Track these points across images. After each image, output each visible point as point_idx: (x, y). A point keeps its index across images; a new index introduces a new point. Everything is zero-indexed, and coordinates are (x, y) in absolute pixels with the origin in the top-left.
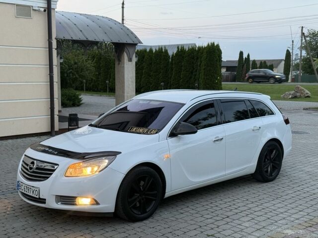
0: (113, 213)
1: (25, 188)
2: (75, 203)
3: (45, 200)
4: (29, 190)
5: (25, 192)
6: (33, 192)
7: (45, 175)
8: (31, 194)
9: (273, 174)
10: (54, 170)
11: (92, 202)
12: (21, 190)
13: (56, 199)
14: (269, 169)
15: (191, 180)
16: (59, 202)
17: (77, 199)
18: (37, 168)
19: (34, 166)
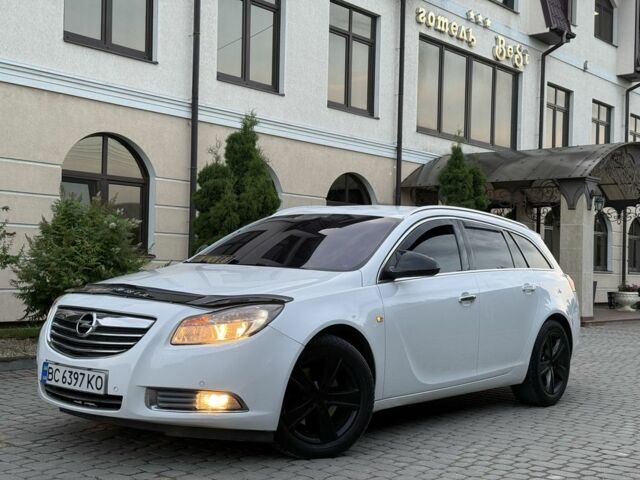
0: (274, 432)
1: (67, 375)
2: (194, 405)
3: (121, 398)
4: (77, 379)
5: (66, 386)
6: (89, 382)
7: (123, 340)
8: (84, 388)
9: (555, 390)
10: (144, 331)
11: (230, 403)
12: (53, 383)
13: (146, 398)
14: (549, 379)
15: (420, 379)
16: (152, 404)
17: (198, 396)
18: (100, 328)
19: (91, 324)
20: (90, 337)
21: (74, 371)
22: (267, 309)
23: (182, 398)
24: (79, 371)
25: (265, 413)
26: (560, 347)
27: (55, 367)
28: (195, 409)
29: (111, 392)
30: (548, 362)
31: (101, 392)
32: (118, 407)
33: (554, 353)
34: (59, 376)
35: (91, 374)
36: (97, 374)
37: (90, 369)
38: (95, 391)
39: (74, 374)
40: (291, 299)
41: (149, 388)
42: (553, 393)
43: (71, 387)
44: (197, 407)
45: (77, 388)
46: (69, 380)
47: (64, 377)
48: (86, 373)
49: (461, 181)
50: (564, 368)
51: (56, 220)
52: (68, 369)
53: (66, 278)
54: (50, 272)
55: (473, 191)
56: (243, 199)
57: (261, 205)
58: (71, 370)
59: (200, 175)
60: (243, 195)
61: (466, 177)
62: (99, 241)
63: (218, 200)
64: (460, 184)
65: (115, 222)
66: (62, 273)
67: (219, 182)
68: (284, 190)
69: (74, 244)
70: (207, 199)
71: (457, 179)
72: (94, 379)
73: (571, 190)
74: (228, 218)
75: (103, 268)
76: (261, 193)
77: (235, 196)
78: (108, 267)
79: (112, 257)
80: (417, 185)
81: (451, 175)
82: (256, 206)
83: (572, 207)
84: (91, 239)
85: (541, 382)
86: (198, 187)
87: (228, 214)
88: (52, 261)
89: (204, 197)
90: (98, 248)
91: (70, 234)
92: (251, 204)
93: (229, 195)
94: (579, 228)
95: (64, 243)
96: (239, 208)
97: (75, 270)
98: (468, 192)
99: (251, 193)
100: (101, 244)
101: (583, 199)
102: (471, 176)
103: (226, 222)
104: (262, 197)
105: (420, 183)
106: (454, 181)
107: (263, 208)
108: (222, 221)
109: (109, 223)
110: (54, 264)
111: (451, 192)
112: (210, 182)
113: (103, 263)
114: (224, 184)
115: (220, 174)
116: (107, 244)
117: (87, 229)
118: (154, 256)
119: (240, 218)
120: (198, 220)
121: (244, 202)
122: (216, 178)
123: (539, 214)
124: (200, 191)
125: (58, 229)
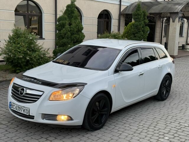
0: (81, 125)
1: (17, 107)
2: (56, 119)
3: (34, 116)
4: (20, 109)
5: (17, 110)
6: (24, 111)
7: (34, 98)
8: (22, 112)
9: (166, 96)
10: (40, 96)
11: (68, 118)
12: (13, 109)
13: (42, 116)
14: (165, 93)
15: (125, 101)
16: (44, 119)
17: (58, 116)
18: (26, 94)
19: (24, 92)
20: (24, 96)
21: (19, 106)
22: (79, 88)
23: (53, 117)
24: (21, 107)
25: (78, 120)
26: (168, 82)
27: (13, 104)
28: (57, 120)
29: (31, 114)
30: (164, 88)
31: (28, 114)
32: (33, 118)
33: (166, 85)
34: (14, 107)
35: (25, 108)
36: (26, 109)
37: (24, 107)
38: (26, 114)
39: (19, 107)
40: (86, 84)
41: (42, 114)
42: (165, 96)
43: (18, 111)
44: (58, 119)
45: (20, 112)
46: (18, 109)
47: (16, 108)
48: (23, 108)
49: (140, 15)
50: (169, 88)
51: (13, 35)
52: (17, 106)
53: (17, 55)
54: (12, 53)
55: (143, 18)
56: (72, 27)
57: (77, 29)
58: (18, 106)
59: (58, 19)
60: (71, 26)
61: (141, 14)
62: (27, 43)
63: (64, 27)
64: (140, 16)
65: (32, 37)
66: (16, 54)
67: (64, 22)
68: (84, 16)
69: (19, 44)
70: (60, 27)
71: (139, 15)
72: (25, 110)
73: (174, 16)
74: (67, 34)
75: (29, 52)
76: (77, 25)
77: (69, 26)
78: (30, 51)
79: (31, 48)
80: (126, 13)
81: (137, 13)
82: (75, 30)
83: (174, 21)
84: (24, 42)
85: (162, 94)
86: (58, 23)
87: (67, 33)
88: (13, 50)
89: (59, 27)
90: (27, 45)
91: (18, 40)
92: (74, 29)
93: (67, 26)
94: (175, 28)
95: (16, 43)
96: (71, 30)
97: (20, 52)
98: (142, 19)
99: (74, 25)
100: (28, 44)
101: (177, 19)
102: (143, 13)
103: (66, 35)
104: (78, 27)
105: (127, 12)
106: (138, 15)
107: (78, 30)
108: (65, 35)
109: (30, 37)
110: (13, 51)
111: (136, 19)
112: (61, 22)
113: (28, 50)
114: (66, 22)
115: (64, 19)
116: (29, 44)
117: (23, 39)
118: (45, 39)
119: (71, 34)
120: (58, 33)
121: (72, 29)
122: (63, 20)
123: (163, 20)
124: (58, 24)
125: (14, 38)
